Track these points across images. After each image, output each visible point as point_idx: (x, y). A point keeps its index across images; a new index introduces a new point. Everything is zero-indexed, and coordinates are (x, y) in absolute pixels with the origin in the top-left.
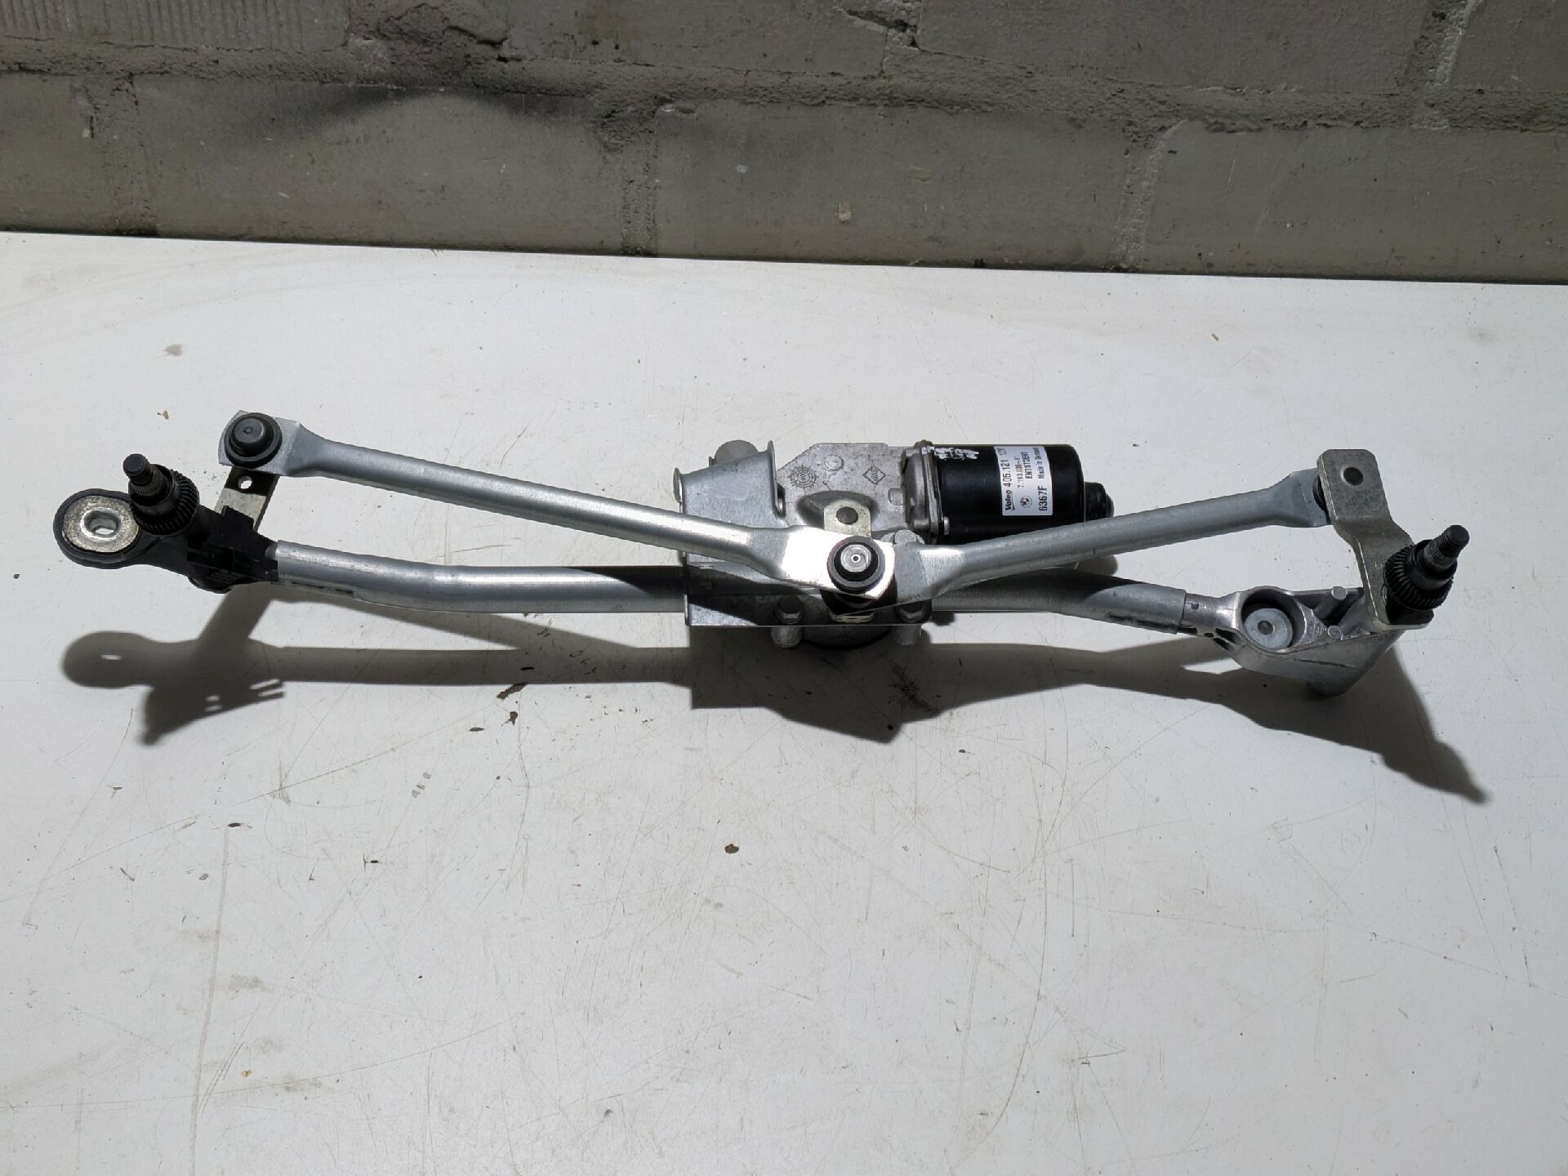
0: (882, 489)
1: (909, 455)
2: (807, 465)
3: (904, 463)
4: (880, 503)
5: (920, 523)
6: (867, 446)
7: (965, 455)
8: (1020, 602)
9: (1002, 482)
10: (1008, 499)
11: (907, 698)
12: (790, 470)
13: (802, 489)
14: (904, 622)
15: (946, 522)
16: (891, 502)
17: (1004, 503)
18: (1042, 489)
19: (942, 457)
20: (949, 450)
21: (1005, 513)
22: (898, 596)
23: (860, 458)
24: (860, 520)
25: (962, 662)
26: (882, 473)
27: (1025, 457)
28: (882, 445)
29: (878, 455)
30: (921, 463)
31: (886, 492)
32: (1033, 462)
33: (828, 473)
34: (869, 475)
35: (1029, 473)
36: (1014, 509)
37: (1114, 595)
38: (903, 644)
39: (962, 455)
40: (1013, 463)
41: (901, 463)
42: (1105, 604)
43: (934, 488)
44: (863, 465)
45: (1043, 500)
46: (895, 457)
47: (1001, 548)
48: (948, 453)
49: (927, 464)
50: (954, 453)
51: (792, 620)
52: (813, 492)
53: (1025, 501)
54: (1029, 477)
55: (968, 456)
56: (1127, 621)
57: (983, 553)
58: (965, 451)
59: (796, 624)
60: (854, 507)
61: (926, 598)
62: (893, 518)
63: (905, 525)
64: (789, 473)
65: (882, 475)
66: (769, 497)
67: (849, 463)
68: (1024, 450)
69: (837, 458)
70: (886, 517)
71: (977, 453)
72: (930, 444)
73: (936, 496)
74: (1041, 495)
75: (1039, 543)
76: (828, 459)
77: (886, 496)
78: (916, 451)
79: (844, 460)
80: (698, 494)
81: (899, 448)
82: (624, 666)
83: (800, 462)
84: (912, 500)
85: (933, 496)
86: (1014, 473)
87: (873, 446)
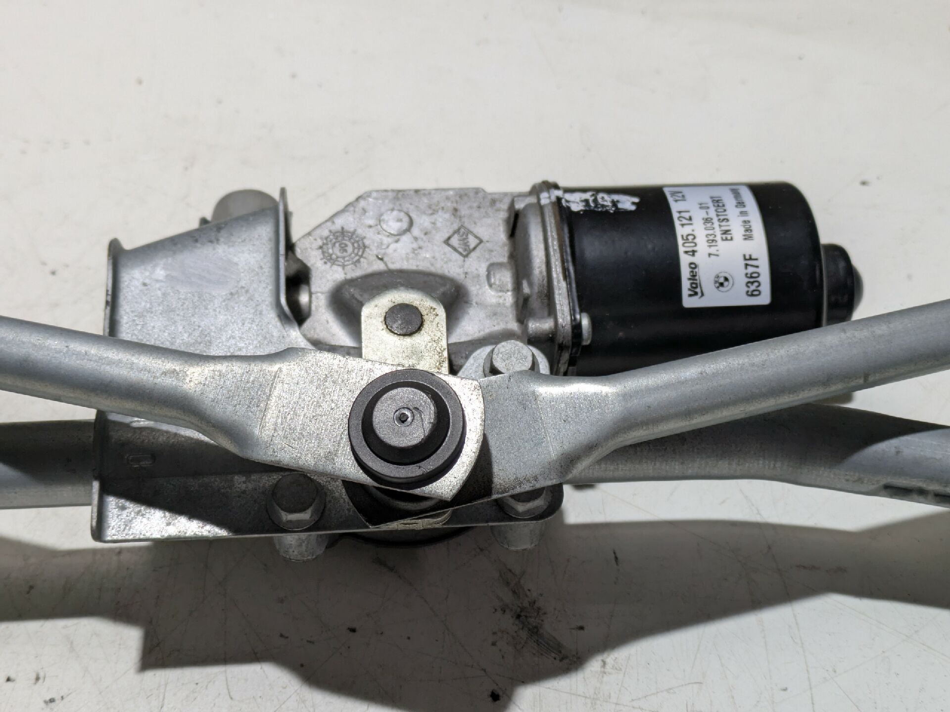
0: (477, 265)
1: (520, 205)
2: (350, 227)
3: (512, 220)
4: (473, 289)
5: (540, 325)
6: (451, 193)
7: (614, 203)
8: (723, 466)
9: (681, 249)
10: (693, 277)
11: (524, 634)
12: (321, 238)
13: (340, 269)
14: (511, 519)
15: (585, 322)
16: (490, 286)
17: (686, 284)
18: (751, 259)
19: (577, 207)
20: (588, 196)
21: (689, 302)
22: (496, 480)
23: (440, 213)
24: (427, 326)
25: (619, 556)
26: (476, 237)
27: (718, 202)
28: (477, 191)
29: (471, 207)
30: (539, 220)
31: (483, 271)
32: (732, 211)
33: (386, 240)
34: (455, 241)
35: (726, 232)
36: (703, 295)
37: (898, 453)
38: (513, 548)
39: (610, 204)
40: (698, 216)
41: (507, 221)
42: (877, 468)
43: (563, 261)
44: (444, 224)
45: (752, 279)
46: (498, 210)
47: (692, 380)
48: (586, 201)
49: (551, 221)
50: (595, 201)
51: (299, 523)
52: (358, 273)
53: (722, 280)
54: (726, 239)
55: (620, 206)
56: (915, 496)
57: (658, 388)
58: (616, 197)
59: (309, 530)
60: (416, 303)
61: (549, 483)
62: (495, 314)
63: (514, 326)
64: (320, 243)
65: (477, 241)
66: (271, 287)
67: (423, 221)
68: (717, 192)
69: (402, 215)
70: (482, 314)
71: (636, 200)
72: (556, 186)
73: (566, 276)
74: (750, 270)
75: (763, 365)
76: (385, 217)
77: (483, 278)
78: (532, 200)
79: (413, 215)
80: (145, 284)
81: (506, 194)
82: (31, 587)
83: (339, 222)
84: (525, 284)
85: (561, 277)
86: (699, 230)
87: (462, 194)
